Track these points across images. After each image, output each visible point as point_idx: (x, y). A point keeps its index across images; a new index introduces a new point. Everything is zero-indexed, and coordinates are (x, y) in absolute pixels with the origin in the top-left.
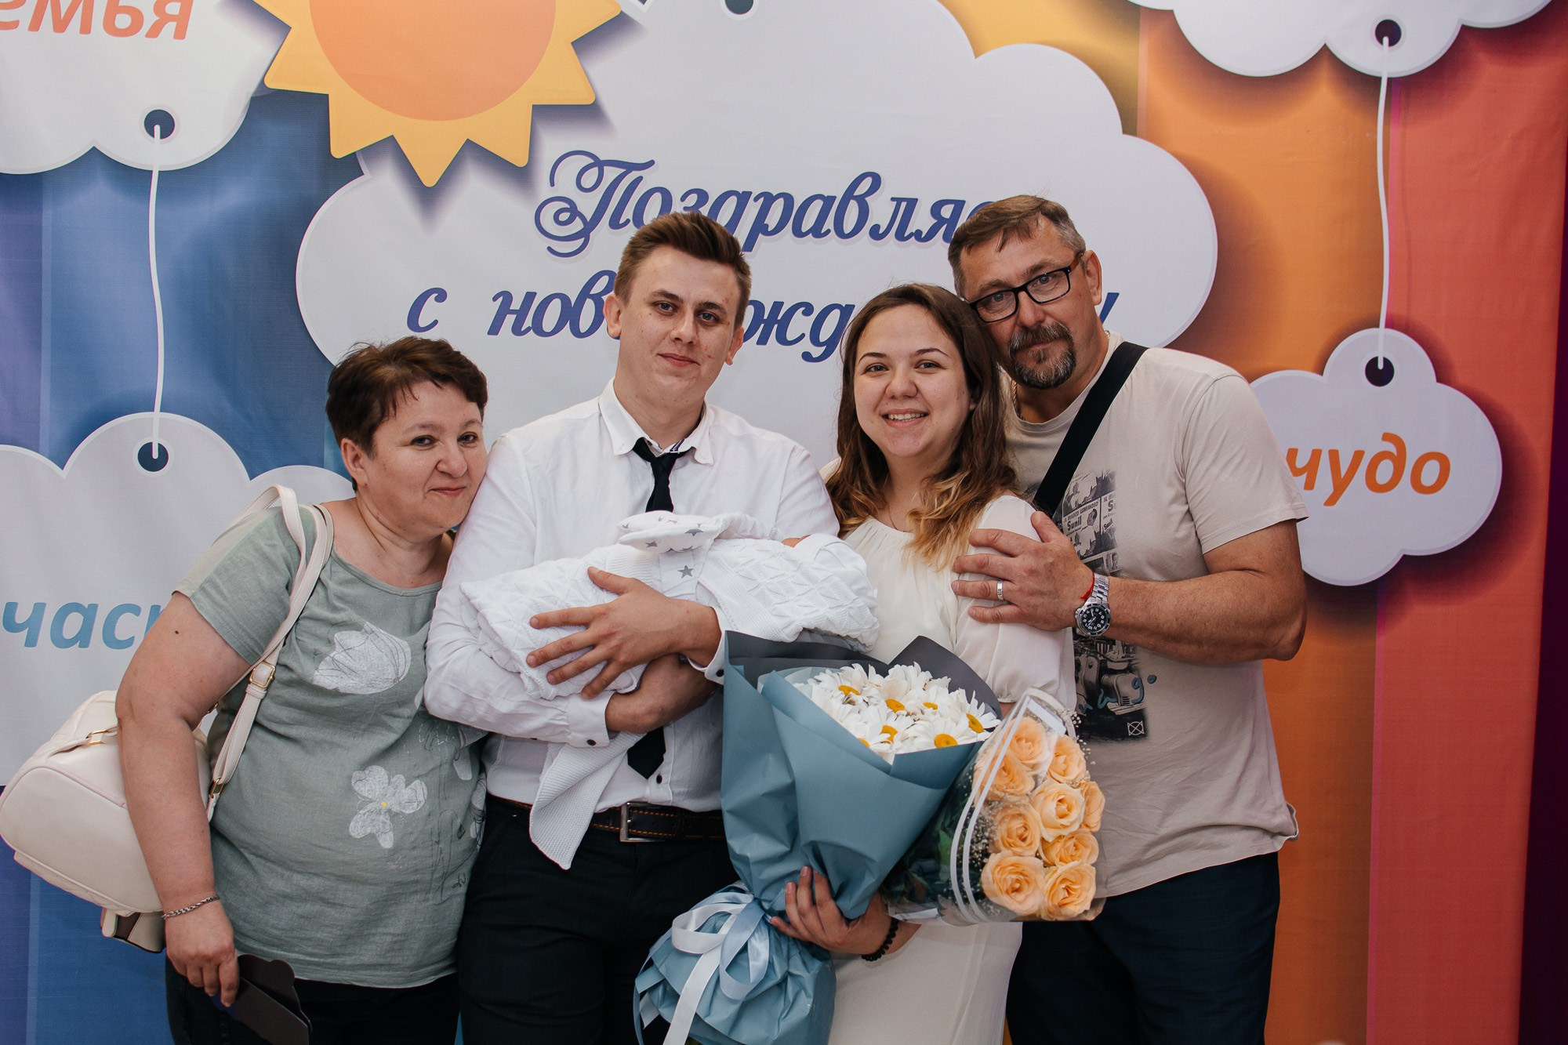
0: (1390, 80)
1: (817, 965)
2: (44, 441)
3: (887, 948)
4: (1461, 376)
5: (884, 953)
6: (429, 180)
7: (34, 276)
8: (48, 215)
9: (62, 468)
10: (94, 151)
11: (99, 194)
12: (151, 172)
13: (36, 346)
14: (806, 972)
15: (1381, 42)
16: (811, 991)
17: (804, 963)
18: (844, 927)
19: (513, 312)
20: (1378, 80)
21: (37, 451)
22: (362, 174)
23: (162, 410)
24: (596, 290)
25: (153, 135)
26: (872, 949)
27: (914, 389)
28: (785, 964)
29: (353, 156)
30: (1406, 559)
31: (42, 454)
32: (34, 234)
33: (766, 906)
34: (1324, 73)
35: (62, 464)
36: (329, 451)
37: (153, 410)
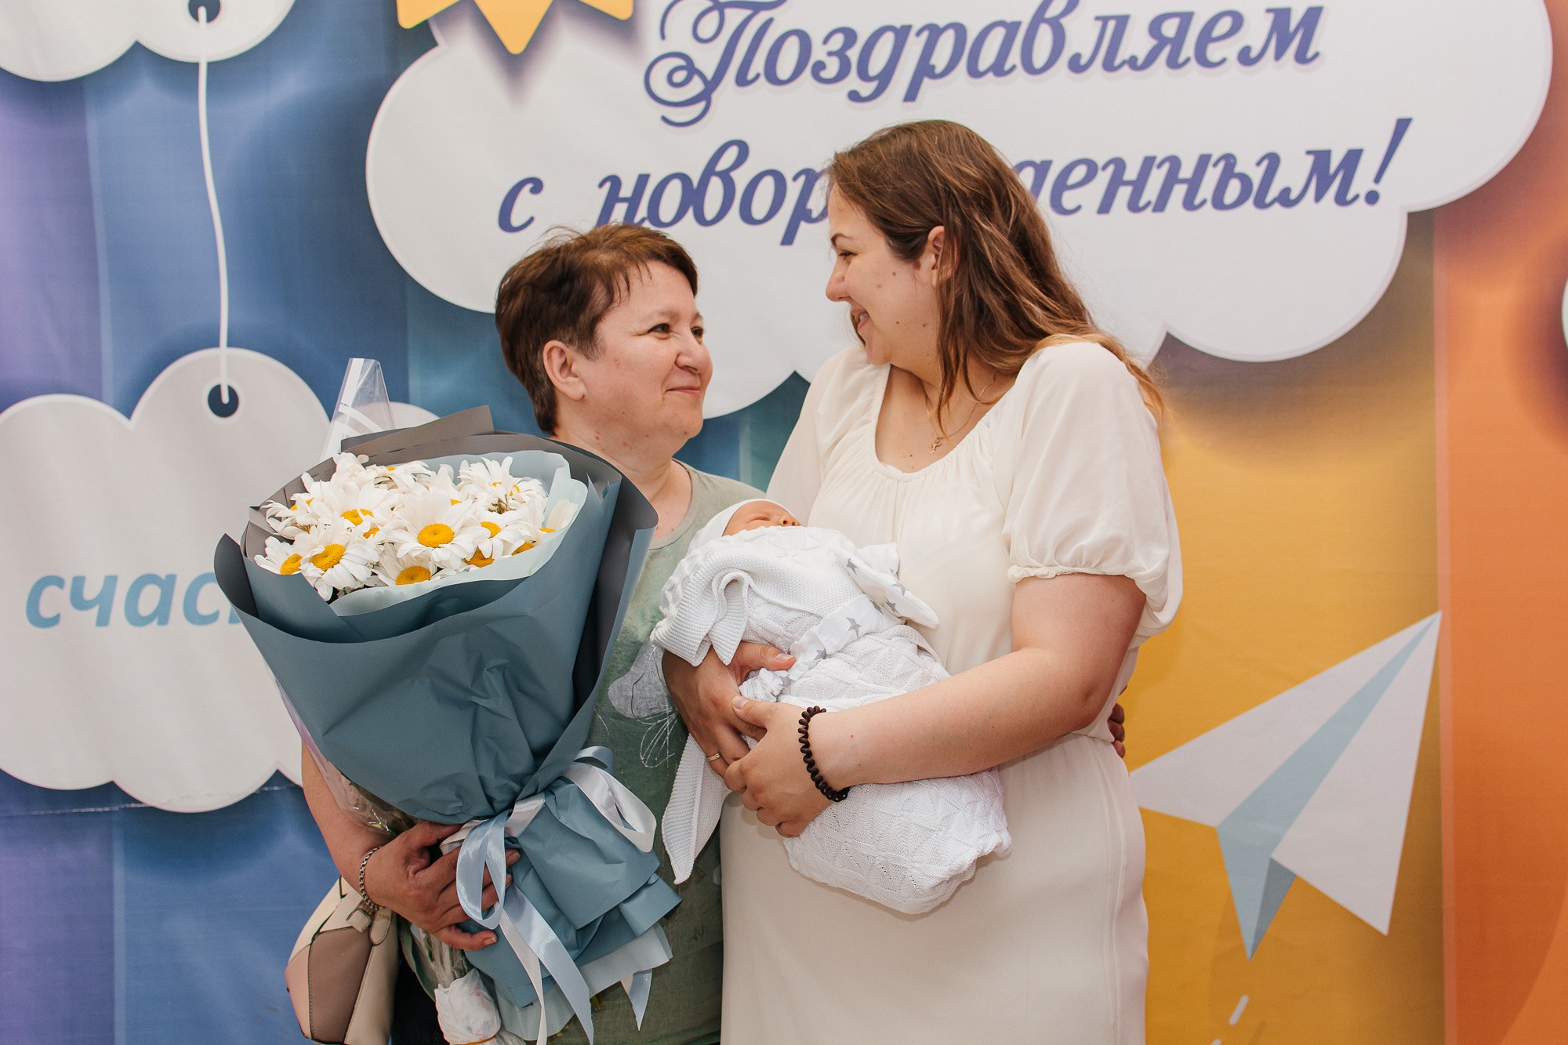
2: (108, 388)
6: (516, 47)
7: (84, 198)
8: (95, 125)
9: (129, 417)
10: (137, 46)
11: (146, 96)
12: (196, 66)
13: (92, 278)
19: (624, 200)
21: (99, 399)
22: (434, 44)
23: (230, 344)
25: (195, 16)
29: (424, 28)
31: (106, 403)
32: (79, 148)
35: (128, 414)
36: (415, 383)
37: (219, 346)
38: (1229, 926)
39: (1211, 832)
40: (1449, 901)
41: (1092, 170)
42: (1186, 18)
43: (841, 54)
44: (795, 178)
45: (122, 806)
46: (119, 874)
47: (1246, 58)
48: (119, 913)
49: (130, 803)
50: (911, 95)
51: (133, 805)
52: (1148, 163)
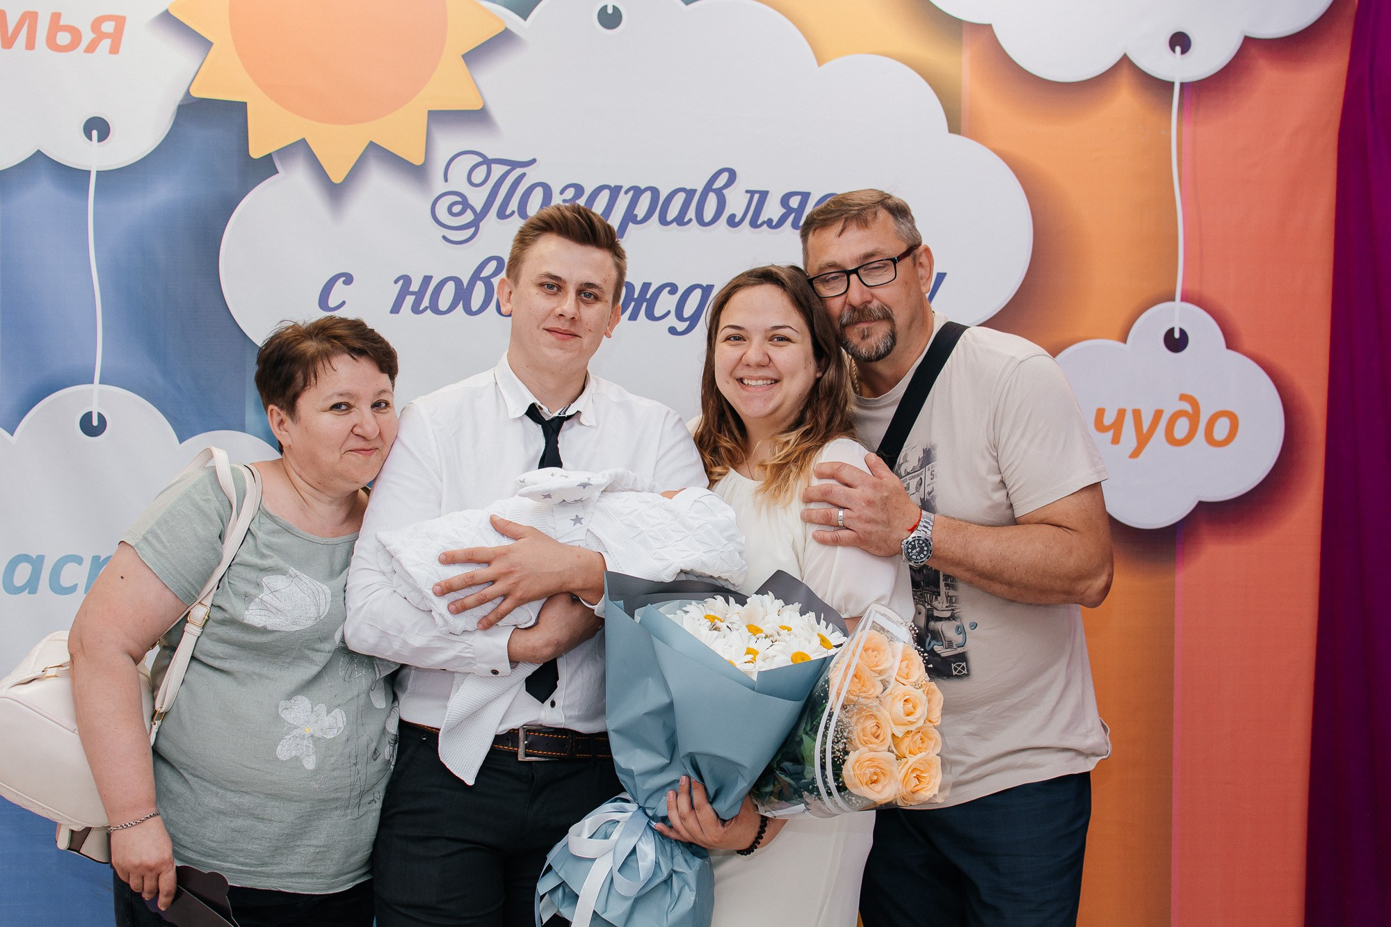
0: (1182, 85)
1: (698, 862)
3: (759, 843)
4: (1247, 343)
5: (756, 848)
6: (337, 178)
9: (12, 435)
10: (39, 153)
11: (44, 191)
12: (89, 172)
14: (688, 869)
15: (1173, 50)
16: (693, 884)
17: (686, 861)
18: (720, 827)
19: (412, 293)
20: (1171, 84)
22: (277, 172)
23: (101, 382)
25: (90, 138)
26: (745, 845)
27: (767, 360)
28: (670, 863)
29: (269, 158)
30: (1201, 506)
33: (650, 813)
34: (1125, 78)
35: (12, 432)
36: (250, 418)
37: (93, 383)
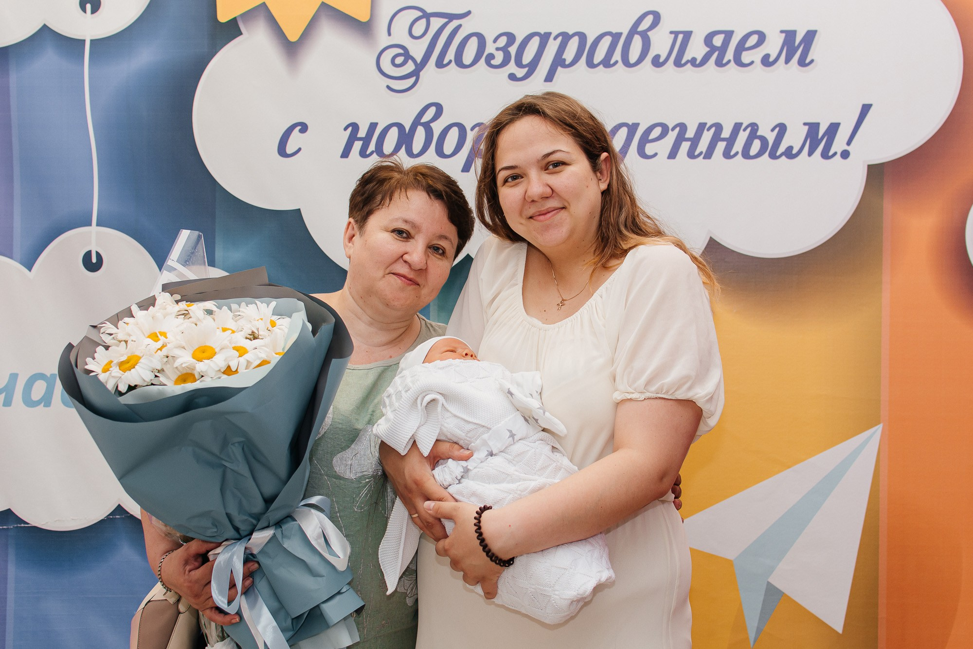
2: (17, 250)
6: (293, 37)
7: (6, 125)
8: (14, 78)
9: (30, 270)
10: (45, 27)
11: (50, 60)
12: (84, 41)
13: (9, 177)
19: (360, 139)
21: (11, 258)
22: (241, 34)
23: (98, 225)
24: (426, 118)
25: (84, 10)
29: (234, 22)
31: (15, 261)
32: (5, 92)
35: (30, 267)
36: (219, 254)
37: (91, 225)
38: (740, 624)
39: (729, 563)
40: (882, 613)
41: (665, 130)
42: (729, 34)
43: (505, 50)
44: (472, 129)
45: (16, 526)
46: (12, 570)
47: (766, 62)
48: (11, 596)
49: (21, 524)
50: (549, 78)
51: (23, 525)
52: (702, 127)
